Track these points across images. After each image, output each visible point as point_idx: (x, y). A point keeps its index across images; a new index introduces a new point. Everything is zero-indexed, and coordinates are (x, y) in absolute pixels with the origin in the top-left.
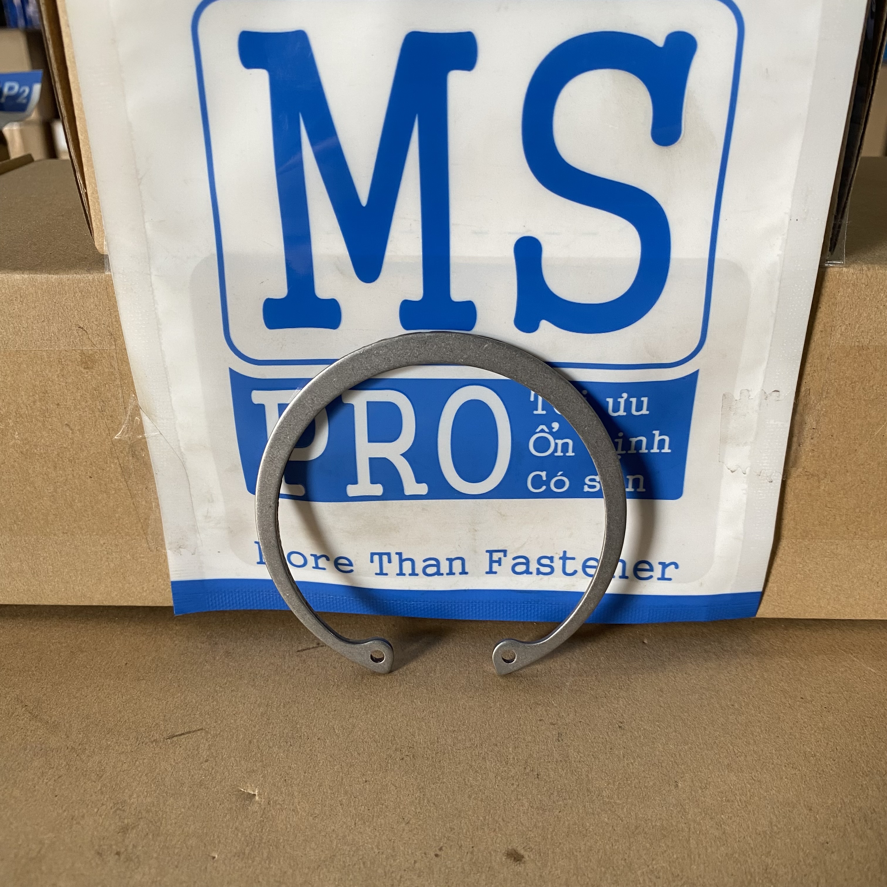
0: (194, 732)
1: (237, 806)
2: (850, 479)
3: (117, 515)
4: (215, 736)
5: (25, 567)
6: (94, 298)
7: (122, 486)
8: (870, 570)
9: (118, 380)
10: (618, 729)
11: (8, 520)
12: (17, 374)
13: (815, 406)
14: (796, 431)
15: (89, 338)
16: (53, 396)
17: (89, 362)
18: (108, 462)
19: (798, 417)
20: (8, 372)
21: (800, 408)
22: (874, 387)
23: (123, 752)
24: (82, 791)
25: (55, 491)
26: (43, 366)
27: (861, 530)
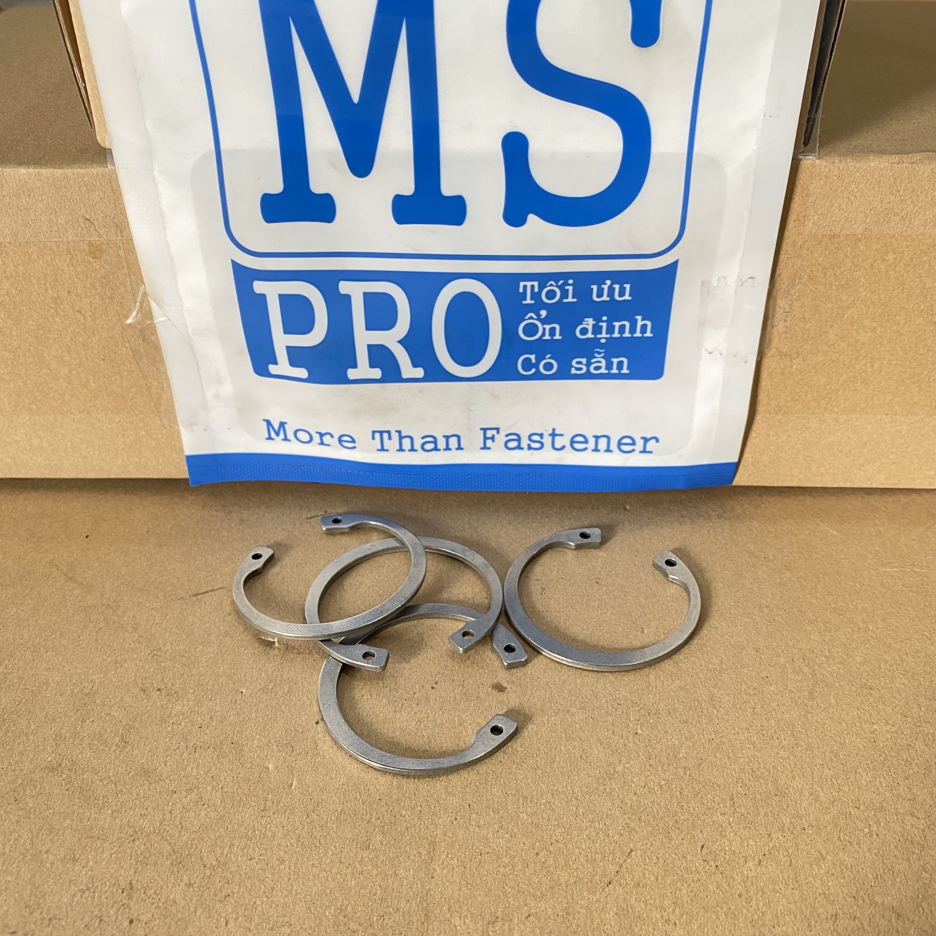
0: (216, 590)
1: (259, 652)
2: (821, 359)
6: (99, 191)
7: (134, 369)
8: (840, 442)
9: (125, 269)
10: (595, 585)
11: (27, 401)
12: (28, 264)
13: (788, 291)
14: (770, 314)
15: (96, 230)
16: (64, 285)
17: (97, 252)
18: (120, 346)
19: (771, 302)
20: (20, 262)
21: (775, 293)
23: (154, 608)
25: (71, 373)
26: (53, 256)
27: (831, 405)
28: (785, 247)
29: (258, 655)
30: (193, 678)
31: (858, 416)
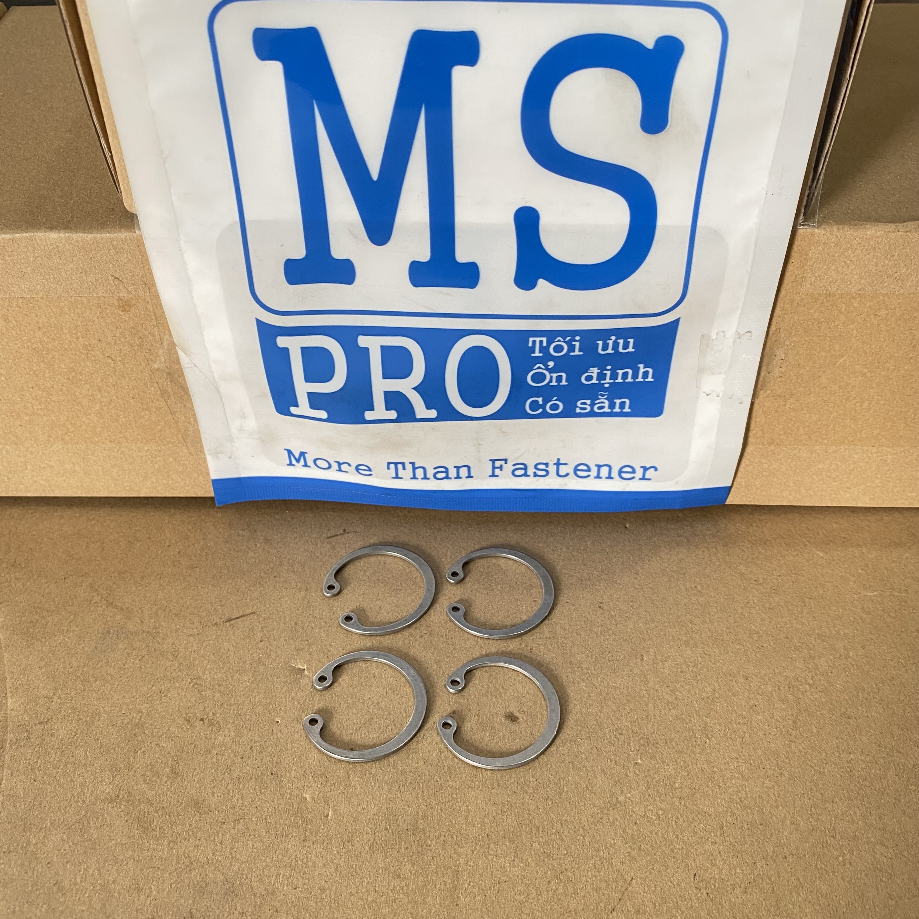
0: (247, 615)
1: (291, 680)
2: (813, 399)
3: (159, 428)
4: (265, 619)
5: (77, 468)
6: (127, 254)
8: (829, 469)
9: (154, 321)
11: (60, 432)
12: (60, 316)
13: (784, 342)
14: (766, 362)
15: (124, 287)
16: (94, 334)
17: (126, 307)
18: (149, 386)
19: (768, 352)
20: (52, 314)
21: (770, 344)
23: (191, 635)
24: (163, 669)
25: (103, 410)
26: (83, 309)
27: (822, 438)
28: (783, 304)
29: (290, 683)
30: (232, 708)
31: (846, 447)
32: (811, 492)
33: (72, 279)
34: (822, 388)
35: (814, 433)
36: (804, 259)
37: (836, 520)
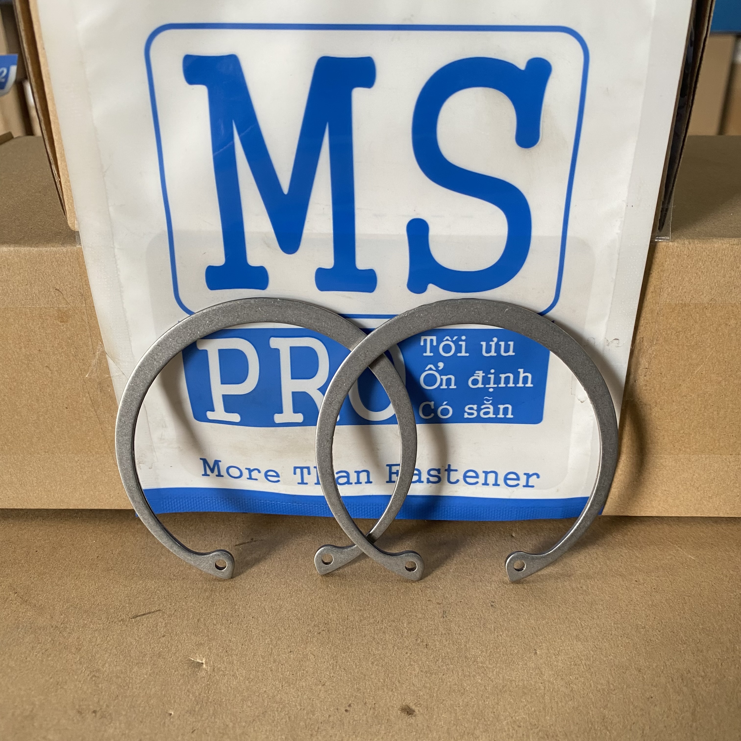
0: (153, 612)
1: (188, 672)
2: (675, 407)
3: (88, 438)
4: (169, 616)
6: (67, 266)
7: (92, 415)
8: (692, 478)
9: (88, 331)
10: (491, 607)
12: (6, 327)
13: (647, 351)
14: (632, 370)
15: (64, 298)
16: (36, 344)
17: (64, 317)
18: (81, 396)
19: (634, 360)
21: (636, 352)
22: (695, 336)
23: (97, 630)
24: (64, 662)
25: (39, 419)
26: (27, 320)
27: (685, 447)
28: (644, 313)
29: (187, 676)
30: (127, 700)
31: (707, 456)
32: (677, 502)
33: (18, 291)
34: (683, 397)
35: (678, 442)
36: (661, 271)
37: (702, 530)
